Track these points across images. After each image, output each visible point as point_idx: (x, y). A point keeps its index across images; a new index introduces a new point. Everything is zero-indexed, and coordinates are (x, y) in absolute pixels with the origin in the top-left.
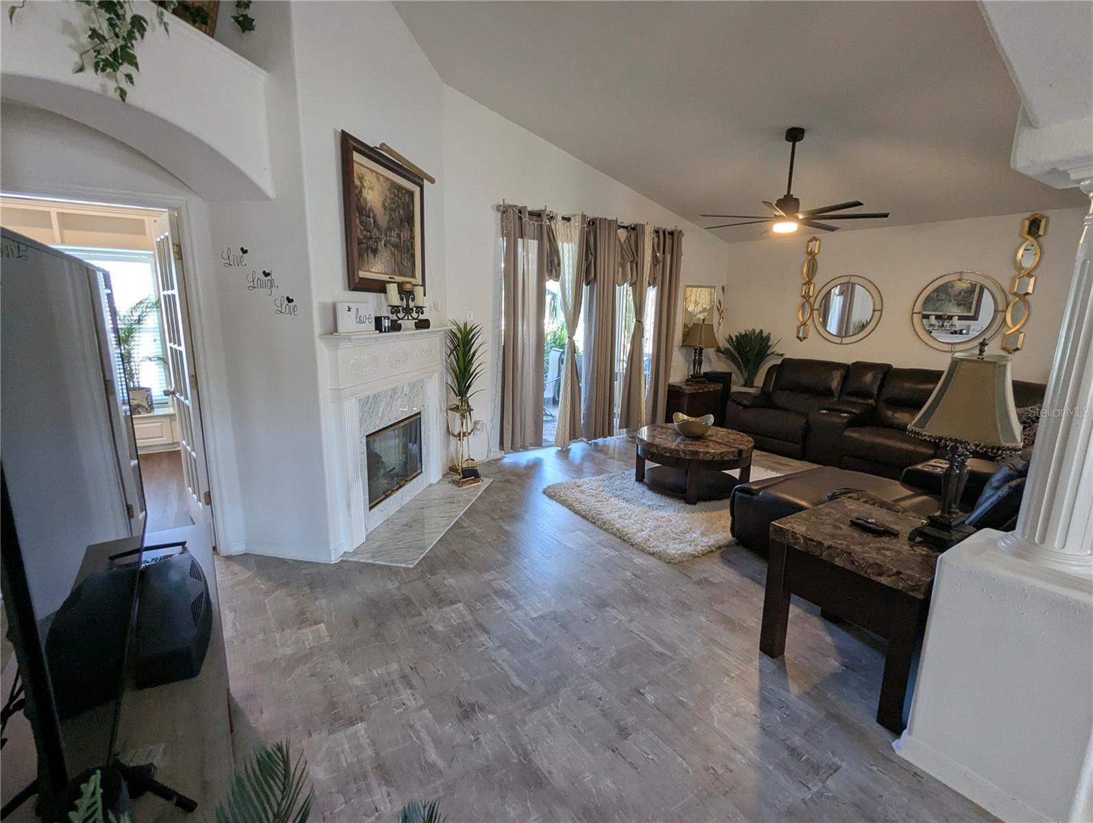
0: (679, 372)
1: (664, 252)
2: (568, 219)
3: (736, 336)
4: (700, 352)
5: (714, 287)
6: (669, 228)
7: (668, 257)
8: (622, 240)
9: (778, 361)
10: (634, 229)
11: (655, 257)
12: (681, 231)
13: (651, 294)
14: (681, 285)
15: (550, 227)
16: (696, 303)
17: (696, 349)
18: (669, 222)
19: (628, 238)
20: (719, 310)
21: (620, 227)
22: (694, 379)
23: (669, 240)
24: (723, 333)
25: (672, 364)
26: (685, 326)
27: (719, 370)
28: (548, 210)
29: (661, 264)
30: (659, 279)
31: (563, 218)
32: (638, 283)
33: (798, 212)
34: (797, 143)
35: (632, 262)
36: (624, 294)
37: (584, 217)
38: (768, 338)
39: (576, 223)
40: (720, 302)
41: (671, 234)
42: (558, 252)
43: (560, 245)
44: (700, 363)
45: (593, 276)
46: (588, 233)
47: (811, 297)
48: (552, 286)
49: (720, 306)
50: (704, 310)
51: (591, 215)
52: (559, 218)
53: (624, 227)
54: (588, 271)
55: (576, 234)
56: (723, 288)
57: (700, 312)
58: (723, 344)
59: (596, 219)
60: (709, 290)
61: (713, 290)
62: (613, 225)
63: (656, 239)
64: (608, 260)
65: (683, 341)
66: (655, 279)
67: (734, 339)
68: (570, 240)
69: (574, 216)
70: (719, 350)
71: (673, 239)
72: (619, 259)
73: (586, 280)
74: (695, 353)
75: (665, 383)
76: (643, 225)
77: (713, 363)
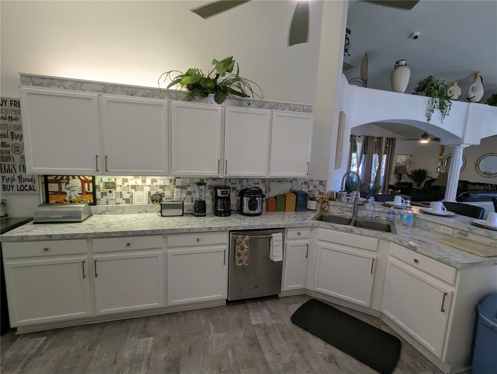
0: (393, 181)
1: (389, 144)
2: (360, 137)
3: (414, 171)
4: (400, 175)
5: (407, 155)
6: (392, 137)
7: (391, 146)
8: (376, 142)
9: (429, 179)
10: (379, 138)
11: (386, 147)
12: (396, 138)
13: (385, 157)
14: (395, 154)
15: (354, 139)
16: (400, 160)
18: (391, 135)
19: (378, 141)
21: (375, 138)
22: (398, 183)
23: (391, 141)
24: (409, 170)
25: (391, 178)
26: (396, 167)
27: (409, 182)
28: (355, 134)
29: (388, 148)
30: (387, 153)
31: (359, 136)
32: (380, 154)
33: (428, 138)
35: (378, 148)
36: (375, 157)
37: (364, 136)
38: (426, 171)
39: (362, 138)
40: (409, 160)
41: (392, 139)
42: (356, 145)
43: (357, 143)
44: (401, 178)
45: (366, 152)
46: (365, 140)
47: (441, 159)
48: (354, 155)
49: (410, 161)
50: (404, 162)
51: (366, 135)
52: (357, 136)
53: (376, 138)
54: (365, 150)
55: (362, 140)
56: (411, 155)
57: (402, 163)
58: (410, 173)
59: (368, 136)
60: (406, 156)
62: (373, 137)
63: (387, 141)
64: (371, 147)
65: (395, 171)
66: (386, 153)
67: (414, 172)
68: (359, 142)
69: (362, 135)
70: (408, 175)
71: (393, 140)
72: (374, 147)
73: (364, 152)
74: (399, 175)
75: (388, 184)
76: (383, 137)
77: (405, 179)
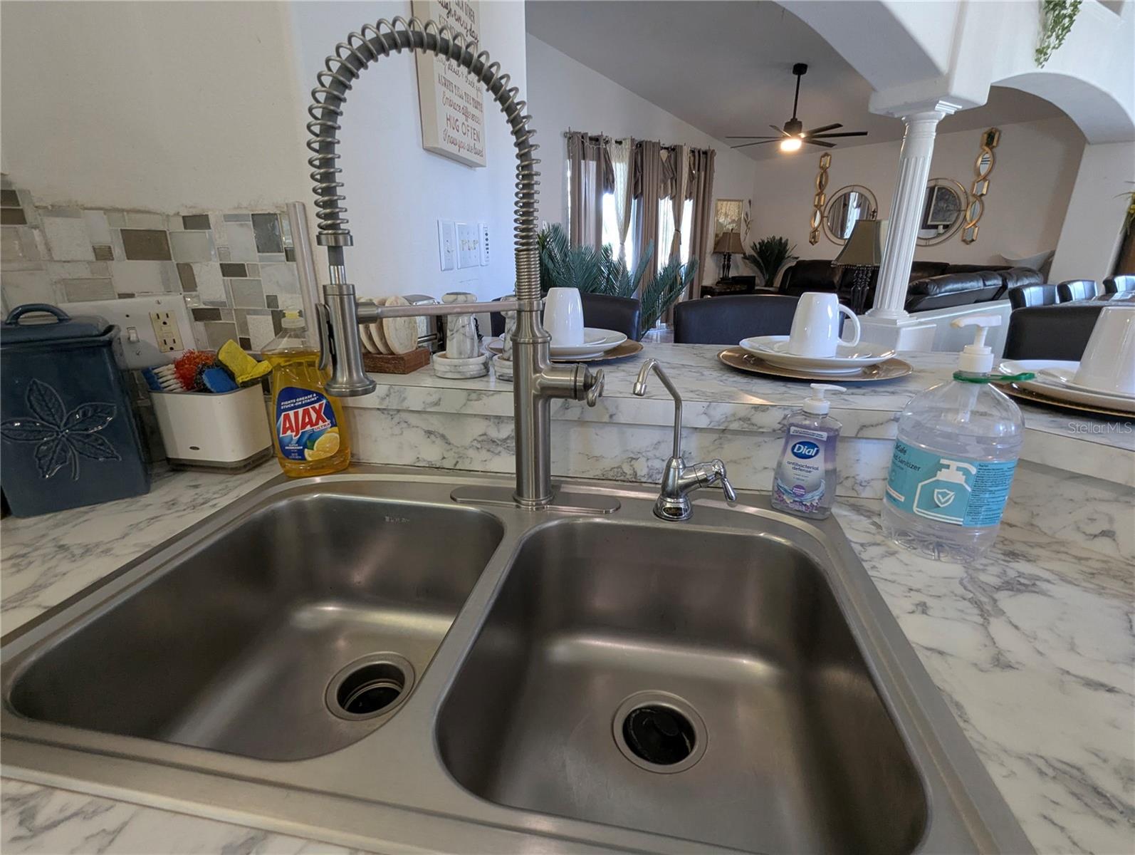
0: (710, 276)
1: (699, 170)
2: (620, 143)
3: (759, 243)
4: (728, 257)
5: (742, 201)
6: (704, 148)
7: (703, 174)
8: (664, 160)
9: (793, 264)
10: (674, 150)
11: (691, 177)
12: (714, 150)
13: (688, 206)
14: (713, 199)
15: (605, 149)
16: (726, 216)
17: (725, 256)
18: (703, 143)
19: (669, 157)
20: (746, 221)
21: (662, 148)
22: (724, 281)
23: (703, 158)
24: (748, 242)
25: (705, 269)
26: (717, 235)
27: (745, 275)
28: (605, 135)
29: (696, 180)
30: (694, 194)
31: (616, 142)
32: (677, 196)
33: (800, 132)
34: (801, 76)
35: (672, 179)
36: (666, 206)
37: (633, 140)
38: (786, 244)
39: (627, 146)
40: (747, 214)
41: (705, 153)
42: (612, 171)
43: (613, 164)
44: (729, 267)
45: (640, 191)
46: (636, 154)
47: (821, 206)
48: (607, 199)
49: (747, 217)
50: (733, 221)
51: (638, 138)
52: (613, 142)
53: (665, 148)
54: (636, 188)
55: (627, 154)
56: (750, 202)
57: (730, 223)
58: (749, 251)
59: (642, 142)
60: (737, 203)
61: (741, 203)
62: (657, 146)
63: (692, 158)
64: (652, 176)
65: (715, 248)
66: (691, 193)
67: (758, 246)
68: (621, 161)
69: (625, 139)
70: (745, 257)
71: (706, 158)
72: (661, 177)
73: (634, 195)
74: (725, 258)
75: (699, 284)
76: (681, 146)
77: (740, 269)
